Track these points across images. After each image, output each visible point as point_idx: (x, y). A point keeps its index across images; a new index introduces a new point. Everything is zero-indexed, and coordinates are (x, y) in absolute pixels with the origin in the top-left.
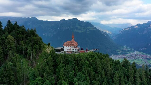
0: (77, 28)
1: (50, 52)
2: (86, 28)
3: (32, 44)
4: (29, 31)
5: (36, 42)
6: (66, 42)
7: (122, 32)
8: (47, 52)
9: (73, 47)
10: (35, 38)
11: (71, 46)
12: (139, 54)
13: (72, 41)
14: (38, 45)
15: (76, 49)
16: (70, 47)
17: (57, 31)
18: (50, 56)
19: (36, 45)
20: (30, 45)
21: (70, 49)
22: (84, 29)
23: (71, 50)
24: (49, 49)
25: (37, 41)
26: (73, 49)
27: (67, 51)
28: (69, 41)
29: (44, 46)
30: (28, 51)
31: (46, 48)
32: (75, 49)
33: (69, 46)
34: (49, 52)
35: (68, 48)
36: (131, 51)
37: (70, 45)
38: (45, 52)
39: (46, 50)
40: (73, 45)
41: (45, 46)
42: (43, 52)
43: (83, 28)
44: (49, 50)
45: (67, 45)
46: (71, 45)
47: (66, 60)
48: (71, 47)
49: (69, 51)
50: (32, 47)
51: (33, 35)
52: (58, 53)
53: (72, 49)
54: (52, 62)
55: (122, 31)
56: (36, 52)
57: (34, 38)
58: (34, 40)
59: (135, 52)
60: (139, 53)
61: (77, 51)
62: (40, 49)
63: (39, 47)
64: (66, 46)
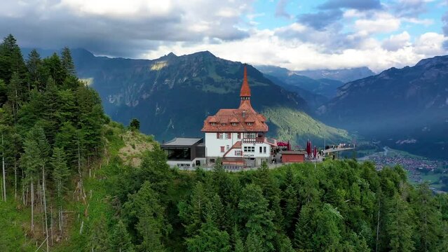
0: (211, 81)
1: (144, 165)
2: (238, 82)
3: (47, 123)
4: (38, 62)
5: (69, 114)
6: (213, 114)
7: (344, 94)
8: (127, 163)
9: (248, 137)
10: (66, 94)
11: (239, 133)
12: (396, 156)
13: (240, 108)
14: (80, 127)
15: (263, 145)
16: (235, 136)
17: (152, 90)
18: (147, 184)
19: (73, 129)
20: (40, 126)
21: (238, 145)
22: (231, 82)
23: (243, 149)
24: (134, 147)
25: (74, 110)
26: (251, 145)
27: (221, 155)
28: (231, 110)
29: (111, 133)
30: (26, 160)
31: (123, 145)
32: (257, 146)
33: (229, 133)
34: (137, 163)
35: (228, 141)
36: (373, 148)
37: (238, 129)
38: (117, 160)
39: (124, 150)
40: (250, 128)
41: (115, 135)
42: (106, 161)
43: (231, 80)
44: (137, 151)
45: (221, 129)
46: (241, 128)
47: (229, 205)
48: (239, 137)
49: (232, 154)
50: (50, 138)
51: (59, 82)
52: (182, 169)
53: (244, 145)
54: (155, 215)
55: (343, 90)
56: (71, 162)
57: (60, 93)
58: (58, 103)
59: (384, 150)
60: (396, 154)
61: (268, 154)
62: (91, 147)
63: (87, 137)
64: (218, 133)
